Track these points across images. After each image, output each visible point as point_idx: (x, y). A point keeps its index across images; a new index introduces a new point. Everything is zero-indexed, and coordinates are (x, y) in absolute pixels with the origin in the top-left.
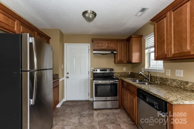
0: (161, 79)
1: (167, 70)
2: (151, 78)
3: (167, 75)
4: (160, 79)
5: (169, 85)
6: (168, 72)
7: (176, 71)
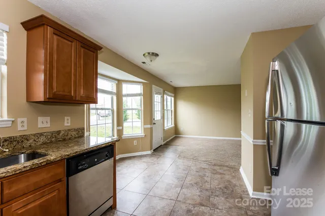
0: (9, 140)
3: (20, 129)
7: (40, 119)
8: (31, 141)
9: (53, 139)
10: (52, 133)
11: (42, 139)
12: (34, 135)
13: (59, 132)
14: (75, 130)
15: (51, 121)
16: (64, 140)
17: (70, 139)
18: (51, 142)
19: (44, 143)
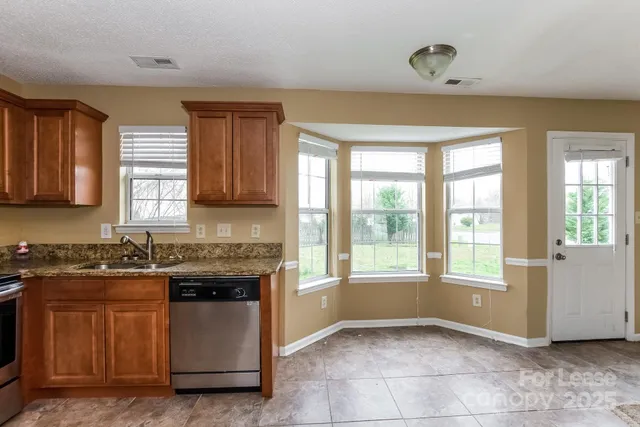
0: (186, 247)
1: (198, 226)
2: (153, 252)
3: (198, 236)
4: (183, 247)
5: (205, 257)
6: (201, 229)
7: (220, 226)
8: (206, 251)
9: (232, 254)
10: (230, 245)
11: (218, 252)
12: (209, 245)
13: (239, 246)
14: (265, 245)
15: (232, 230)
16: (247, 257)
17: (255, 257)
18: (229, 257)
19: (220, 258)
